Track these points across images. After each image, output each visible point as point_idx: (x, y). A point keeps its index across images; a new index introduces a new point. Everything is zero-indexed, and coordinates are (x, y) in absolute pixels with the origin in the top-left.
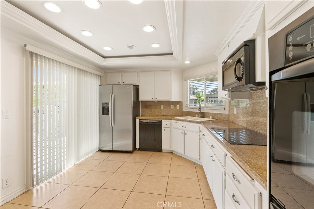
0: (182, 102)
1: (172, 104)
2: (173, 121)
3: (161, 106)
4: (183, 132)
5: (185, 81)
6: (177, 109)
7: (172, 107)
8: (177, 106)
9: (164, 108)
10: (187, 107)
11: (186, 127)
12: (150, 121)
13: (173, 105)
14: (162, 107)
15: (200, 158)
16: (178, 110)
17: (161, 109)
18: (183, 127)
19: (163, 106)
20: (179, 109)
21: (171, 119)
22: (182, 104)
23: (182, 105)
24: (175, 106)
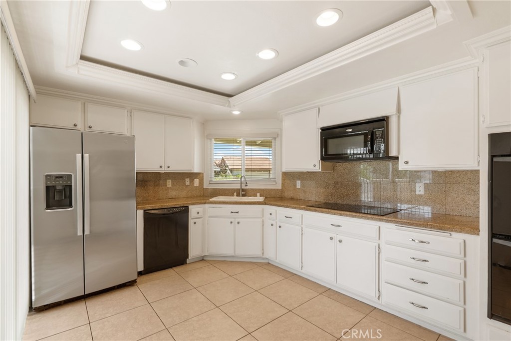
0: (203, 174)
1: (187, 178)
2: (207, 206)
3: (168, 181)
4: (232, 220)
5: (209, 140)
6: (195, 185)
7: (187, 181)
8: (195, 180)
9: (173, 184)
10: (211, 182)
11: (238, 212)
12: (169, 211)
13: (189, 179)
14: (169, 183)
15: (263, 253)
16: (197, 187)
17: (168, 186)
18: (232, 212)
19: (170, 181)
20: (198, 185)
21: (205, 203)
22: (203, 176)
23: (203, 179)
24: (192, 181)
